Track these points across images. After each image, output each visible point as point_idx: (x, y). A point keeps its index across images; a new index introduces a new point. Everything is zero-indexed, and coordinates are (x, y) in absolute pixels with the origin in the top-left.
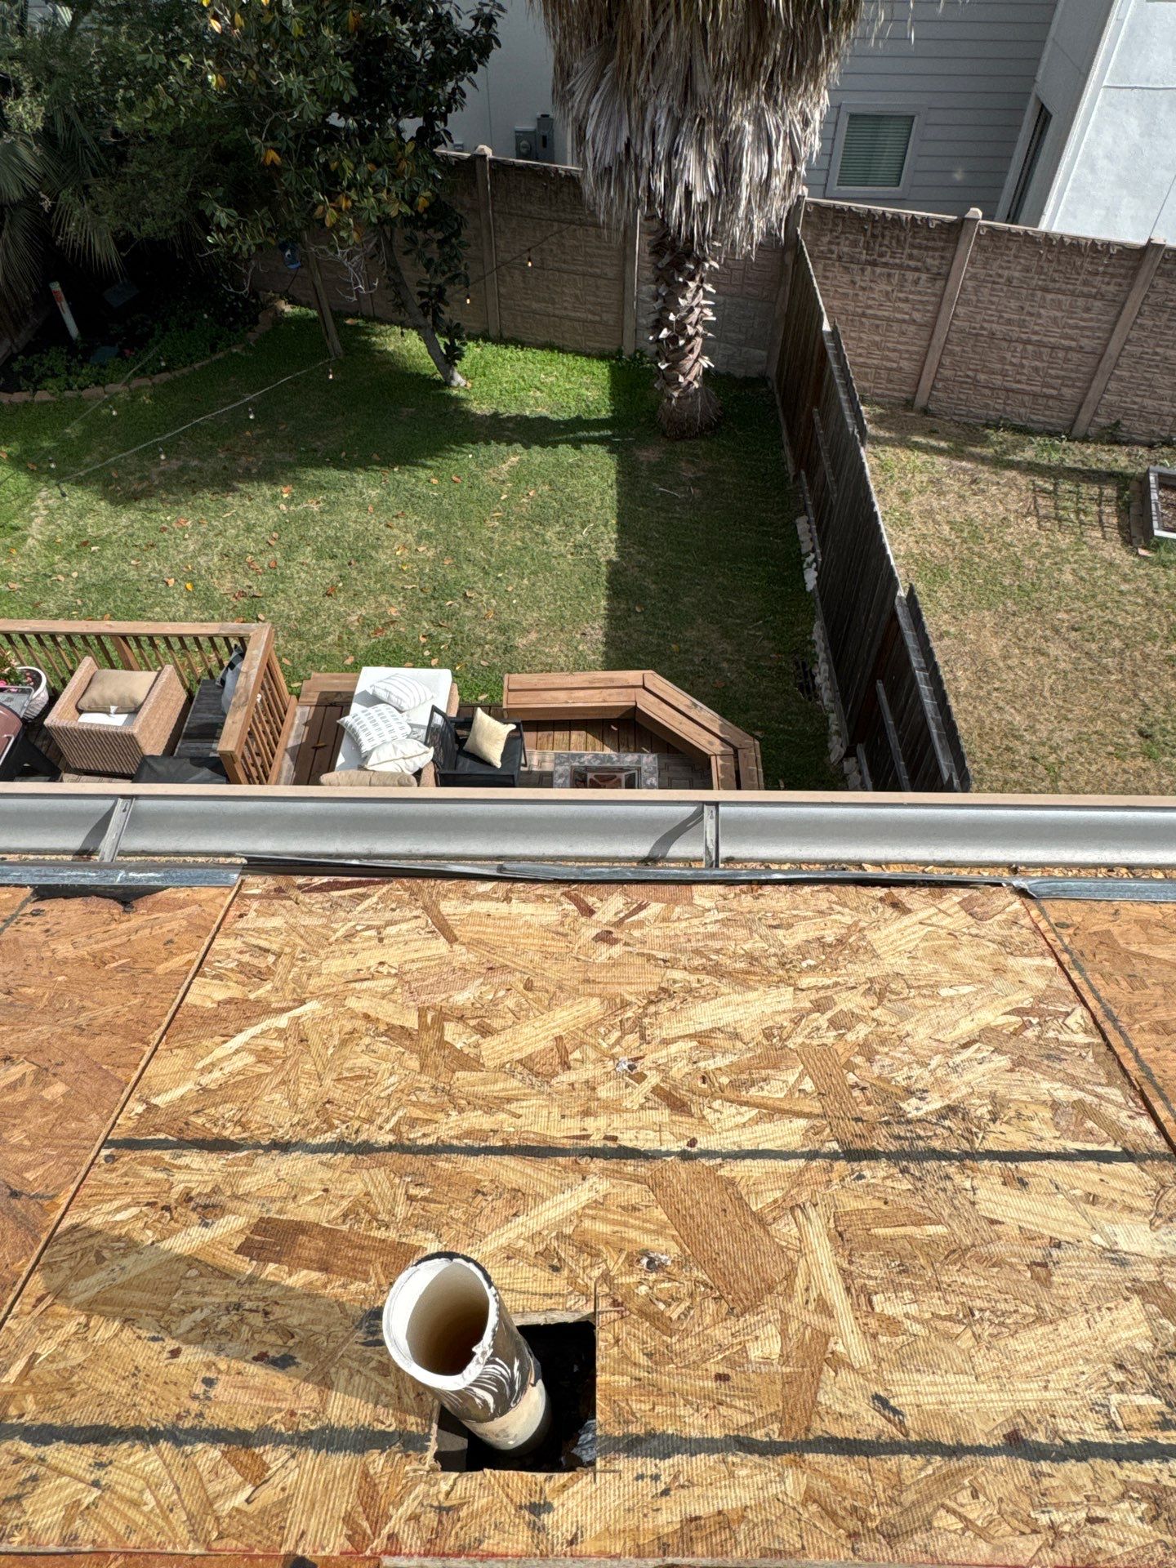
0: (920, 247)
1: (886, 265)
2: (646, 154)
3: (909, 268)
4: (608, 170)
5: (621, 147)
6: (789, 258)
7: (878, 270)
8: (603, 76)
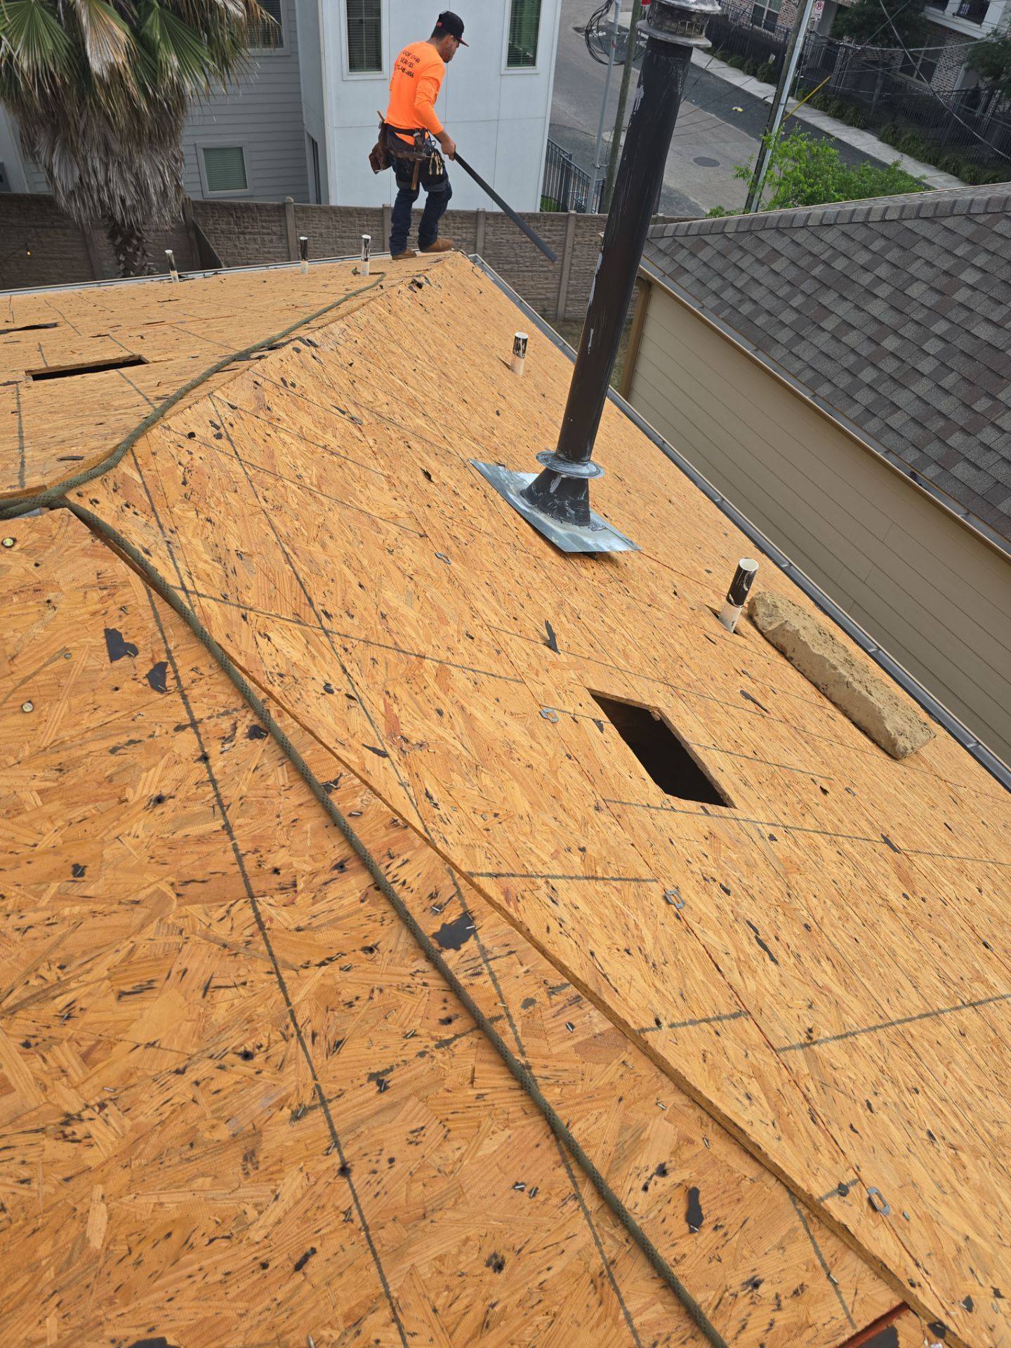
0: (266, 221)
1: (250, 233)
2: (93, 182)
3: (264, 234)
4: (72, 193)
5: (77, 180)
6: (192, 235)
7: (247, 237)
8: (54, 143)
